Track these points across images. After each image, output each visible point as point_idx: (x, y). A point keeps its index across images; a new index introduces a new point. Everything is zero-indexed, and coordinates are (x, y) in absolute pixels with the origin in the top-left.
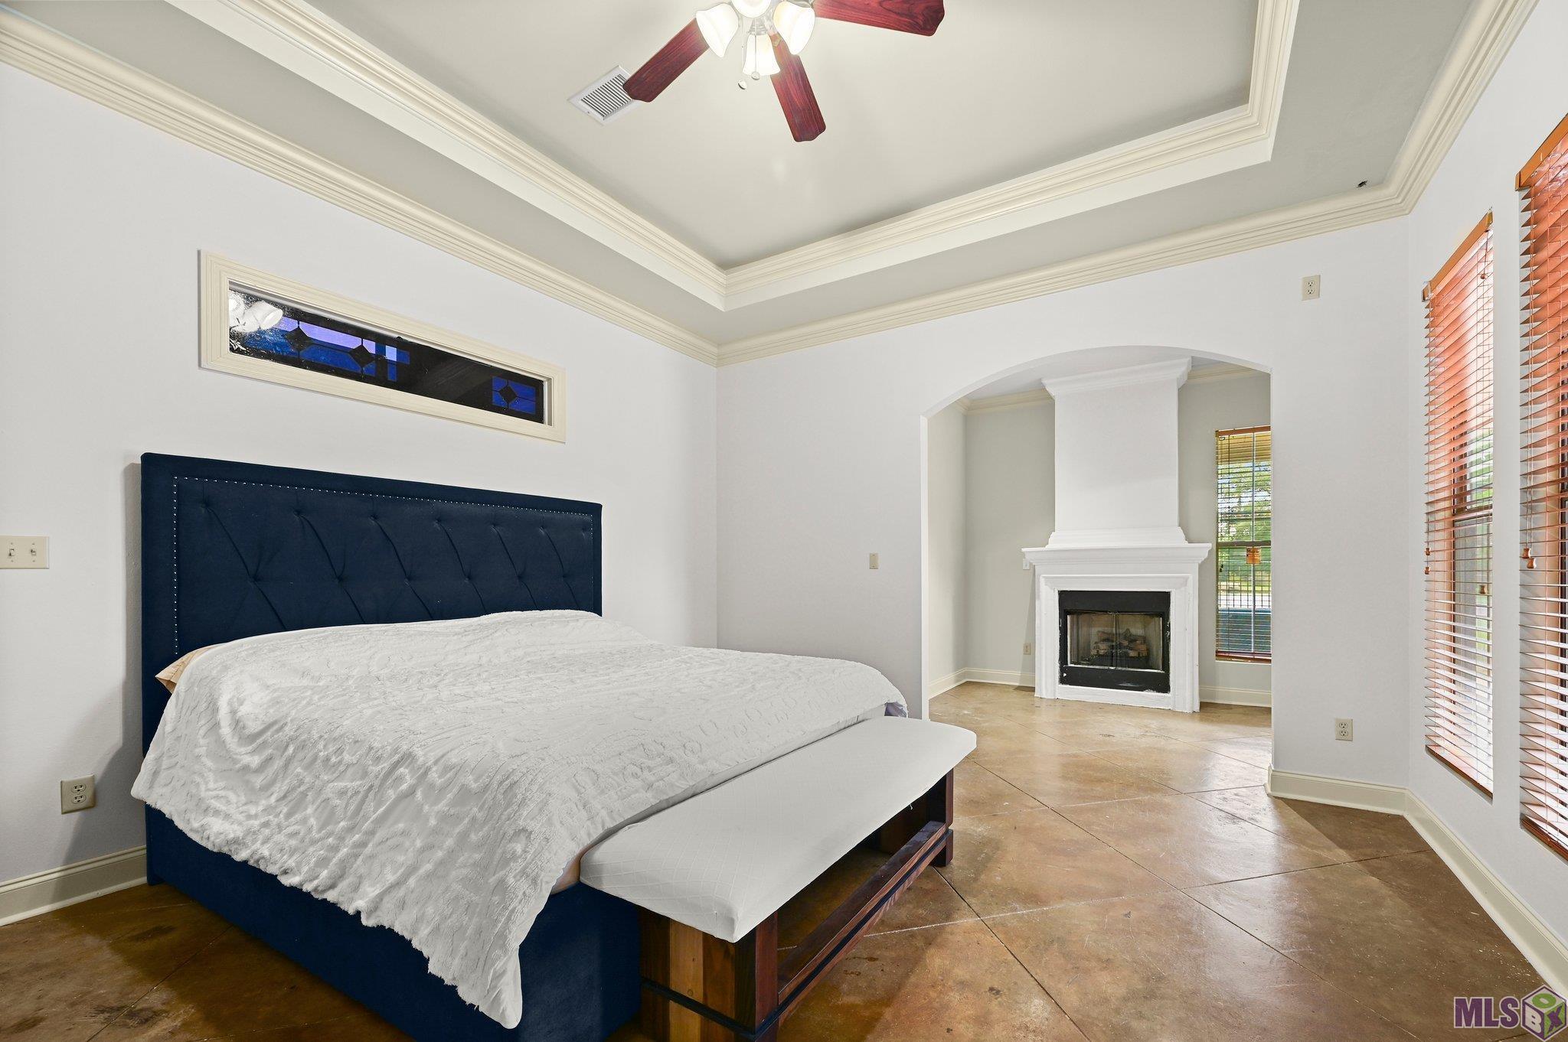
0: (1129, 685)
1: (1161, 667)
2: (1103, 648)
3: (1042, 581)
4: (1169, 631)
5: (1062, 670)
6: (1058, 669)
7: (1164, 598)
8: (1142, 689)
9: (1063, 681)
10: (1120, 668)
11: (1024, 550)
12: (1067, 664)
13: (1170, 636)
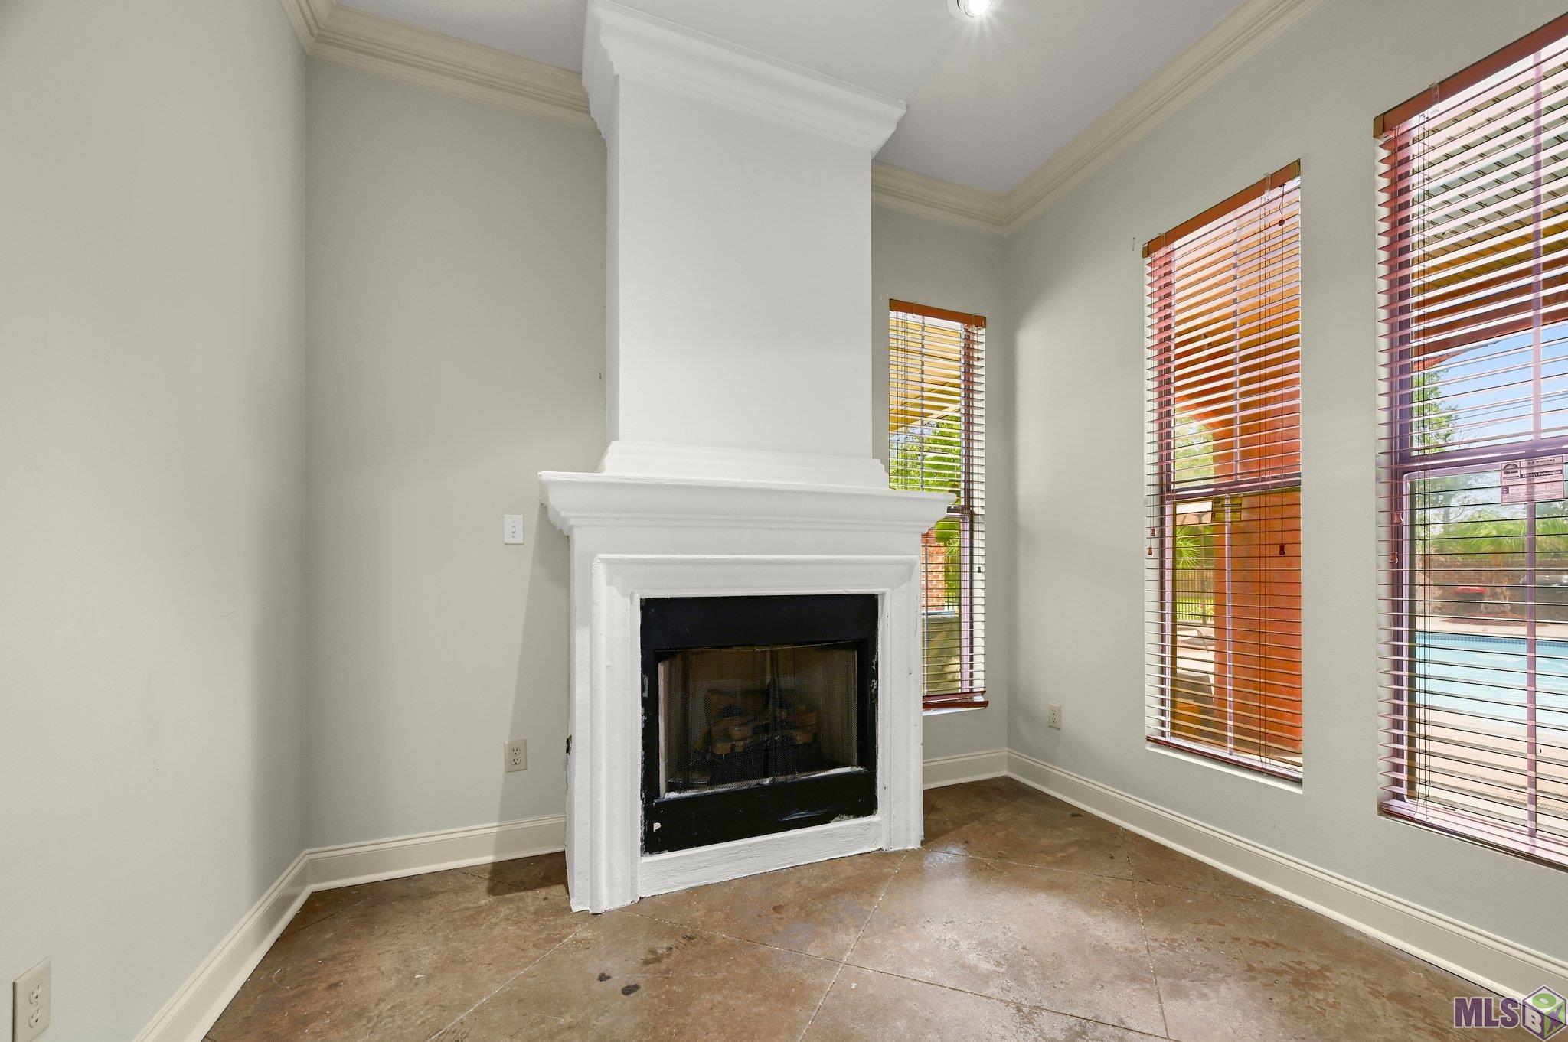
0: (804, 815)
1: (855, 760)
2: (740, 735)
3: (600, 572)
4: (877, 679)
5: (651, 812)
6: (639, 813)
7: (865, 608)
8: (825, 819)
9: (652, 844)
10: (781, 779)
11: (546, 475)
12: (658, 795)
13: (877, 689)
